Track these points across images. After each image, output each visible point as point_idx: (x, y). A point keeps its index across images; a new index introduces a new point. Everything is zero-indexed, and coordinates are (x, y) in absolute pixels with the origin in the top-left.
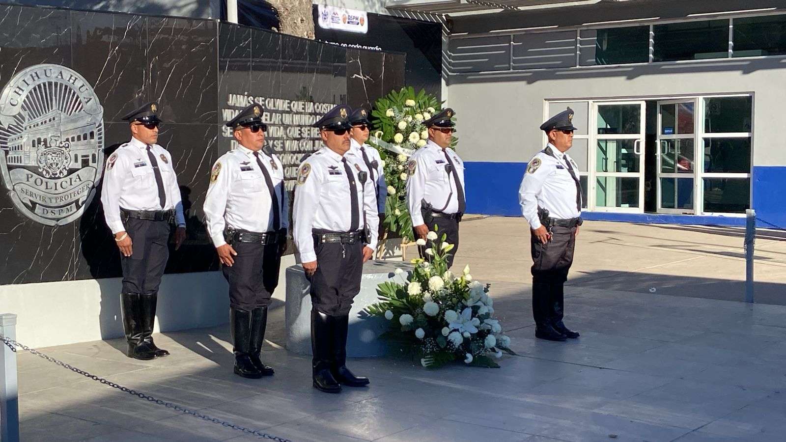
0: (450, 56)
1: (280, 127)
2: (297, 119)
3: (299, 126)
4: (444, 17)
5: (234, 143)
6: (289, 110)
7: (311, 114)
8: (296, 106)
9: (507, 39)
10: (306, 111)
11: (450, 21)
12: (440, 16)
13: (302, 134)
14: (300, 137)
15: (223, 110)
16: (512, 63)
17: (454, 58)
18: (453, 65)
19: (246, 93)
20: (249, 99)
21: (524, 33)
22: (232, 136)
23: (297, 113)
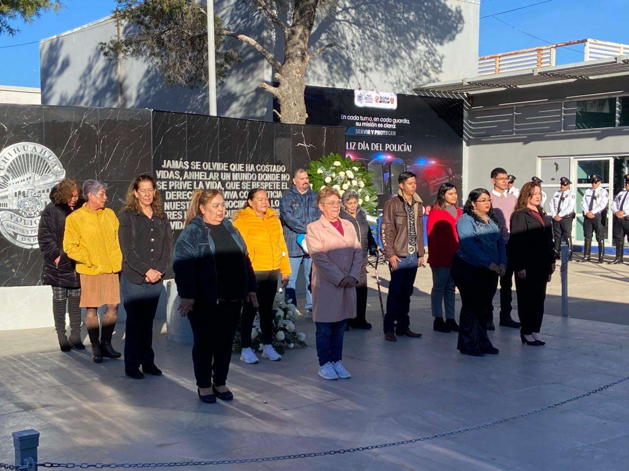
0: (471, 124)
1: (217, 183)
2: (235, 177)
3: (238, 181)
4: (466, 95)
5: (169, 194)
6: (227, 170)
7: (252, 173)
8: (235, 167)
9: (510, 110)
10: (247, 170)
11: (470, 98)
12: (462, 94)
13: (242, 187)
14: (239, 188)
15: (157, 171)
16: (514, 129)
17: (473, 126)
18: (473, 131)
19: (181, 159)
20: (185, 163)
21: (523, 105)
22: (166, 189)
23: (236, 172)
